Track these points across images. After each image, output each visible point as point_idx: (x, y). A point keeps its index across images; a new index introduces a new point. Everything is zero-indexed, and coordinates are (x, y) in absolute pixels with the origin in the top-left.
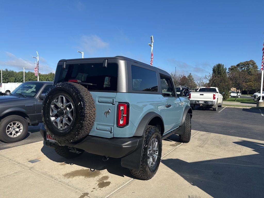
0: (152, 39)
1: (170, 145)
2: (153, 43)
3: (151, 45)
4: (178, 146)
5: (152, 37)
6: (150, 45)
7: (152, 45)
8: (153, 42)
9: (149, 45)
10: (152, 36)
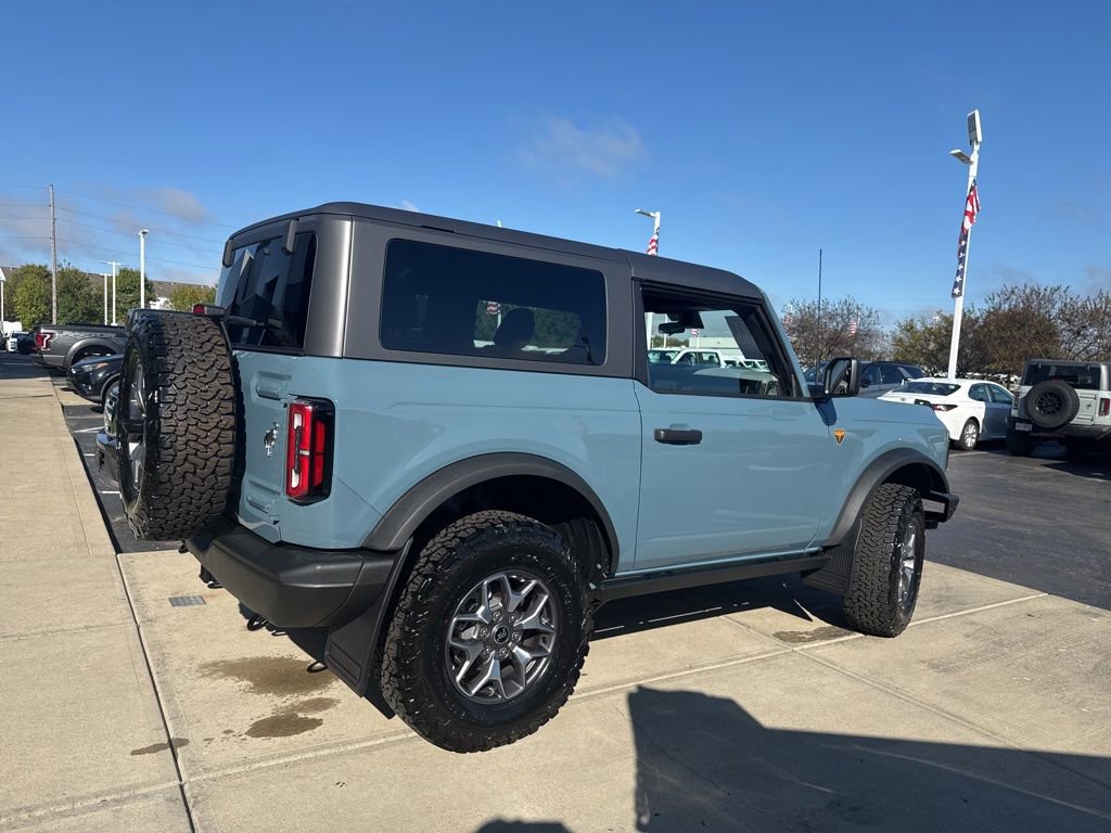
0: (972, 128)
1: (778, 635)
2: (977, 147)
3: (964, 159)
4: (816, 645)
5: (974, 115)
6: (958, 155)
7: (974, 157)
8: (980, 138)
9: (955, 155)
10: (977, 113)
